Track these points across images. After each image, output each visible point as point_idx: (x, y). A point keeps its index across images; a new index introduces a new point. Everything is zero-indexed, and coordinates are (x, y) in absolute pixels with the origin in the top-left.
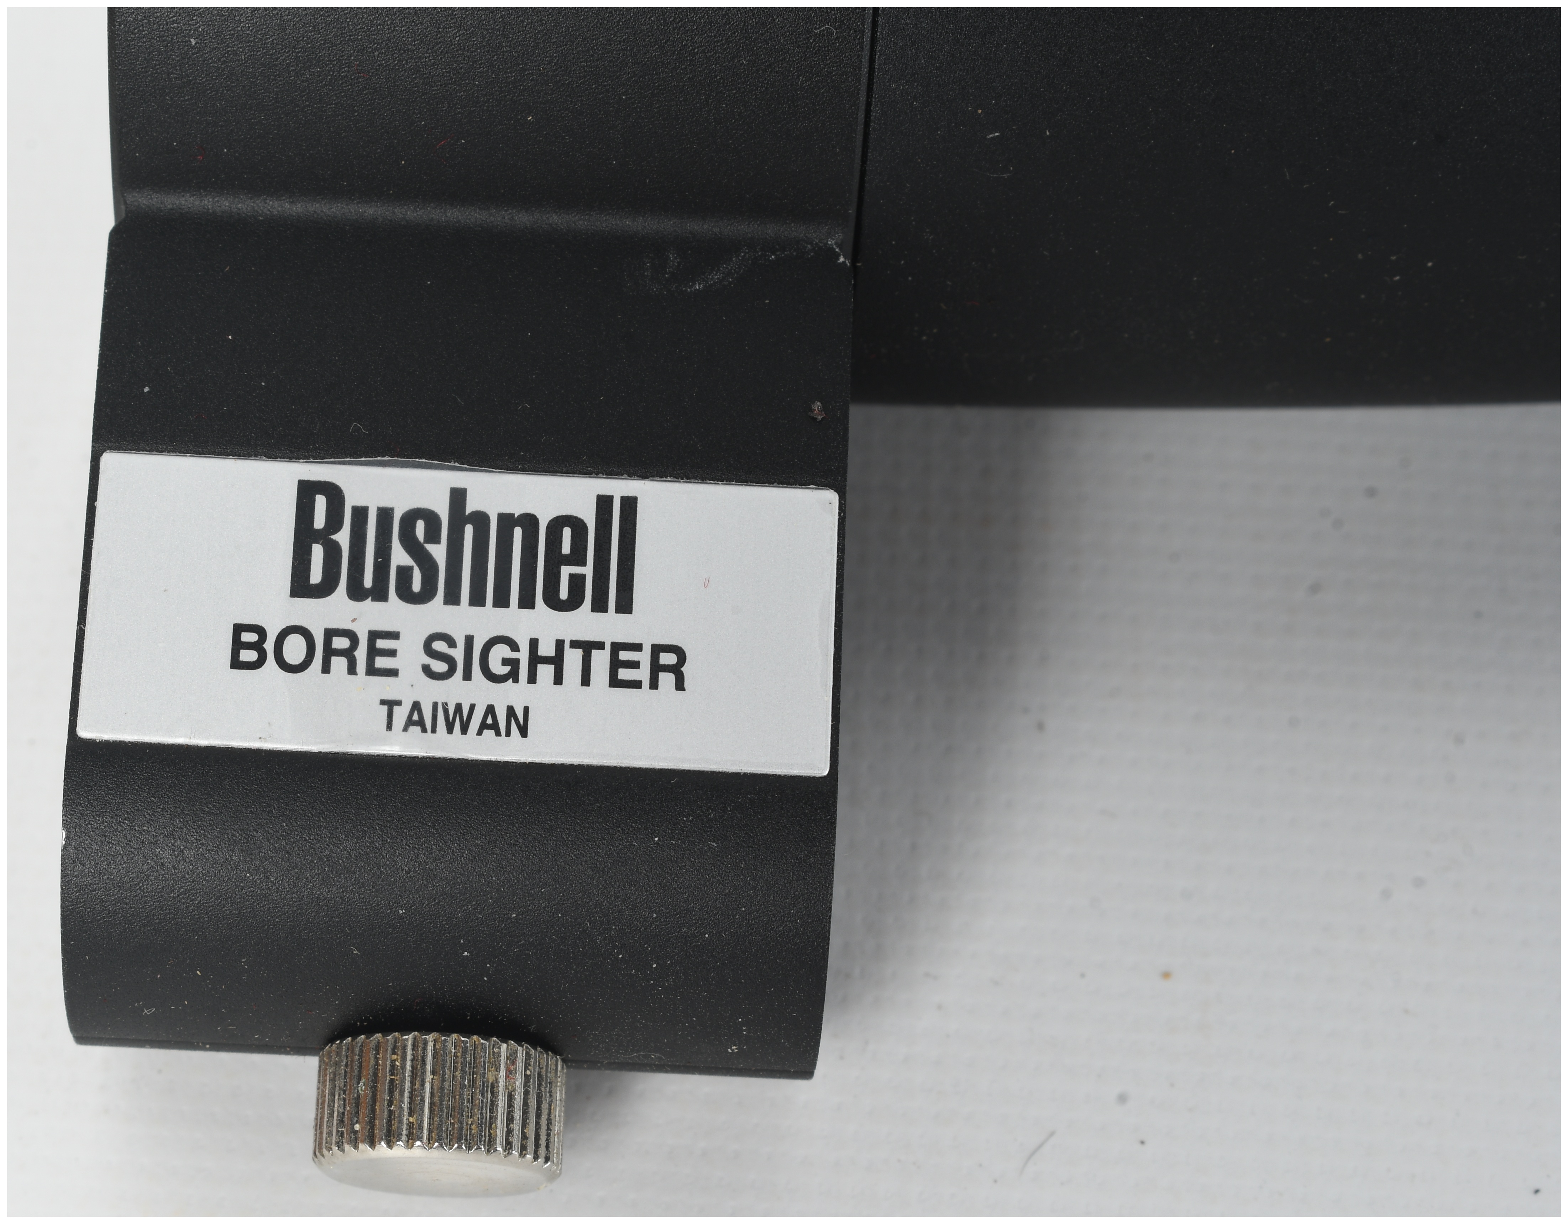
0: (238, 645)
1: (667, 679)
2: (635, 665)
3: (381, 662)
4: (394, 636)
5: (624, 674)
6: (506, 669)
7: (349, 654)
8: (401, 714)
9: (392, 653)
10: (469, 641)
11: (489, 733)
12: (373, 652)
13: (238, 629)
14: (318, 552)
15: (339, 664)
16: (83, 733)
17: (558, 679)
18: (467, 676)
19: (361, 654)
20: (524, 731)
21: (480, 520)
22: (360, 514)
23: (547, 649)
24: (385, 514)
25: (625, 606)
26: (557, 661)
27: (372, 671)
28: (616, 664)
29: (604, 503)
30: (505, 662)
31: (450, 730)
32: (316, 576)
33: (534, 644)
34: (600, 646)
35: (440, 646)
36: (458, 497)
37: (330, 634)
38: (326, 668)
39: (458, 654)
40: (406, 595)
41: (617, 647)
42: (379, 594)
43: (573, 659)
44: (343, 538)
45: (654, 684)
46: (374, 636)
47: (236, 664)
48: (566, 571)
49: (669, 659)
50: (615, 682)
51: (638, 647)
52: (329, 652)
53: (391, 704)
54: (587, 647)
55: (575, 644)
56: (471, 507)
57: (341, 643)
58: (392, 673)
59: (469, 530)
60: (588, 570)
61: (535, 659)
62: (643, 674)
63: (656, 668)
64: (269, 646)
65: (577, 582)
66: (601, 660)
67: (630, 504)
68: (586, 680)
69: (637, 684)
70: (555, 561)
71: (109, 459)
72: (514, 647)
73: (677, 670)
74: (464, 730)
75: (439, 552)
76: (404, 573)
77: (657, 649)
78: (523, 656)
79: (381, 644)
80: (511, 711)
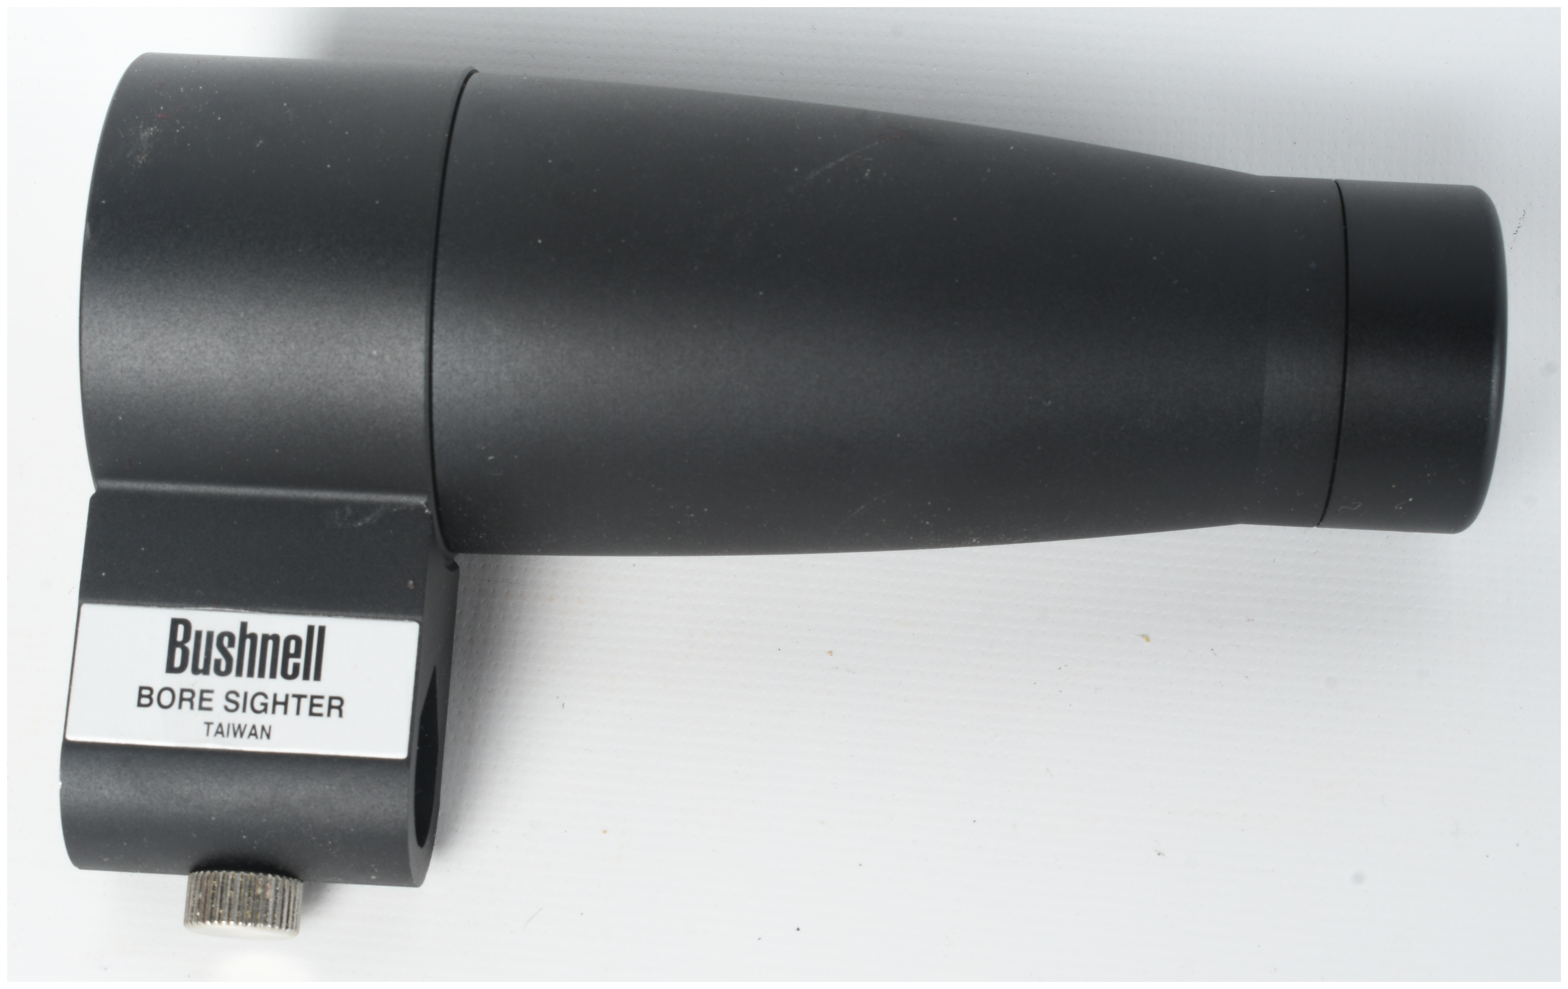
0: (141, 696)
1: (335, 712)
2: (320, 706)
3: (205, 704)
4: (211, 692)
5: (316, 710)
6: (262, 708)
7: (191, 700)
8: (213, 729)
9: (210, 700)
10: (246, 695)
11: (253, 738)
12: (202, 699)
13: (141, 688)
14: (178, 652)
15: (186, 704)
16: (71, 737)
17: (285, 712)
18: (244, 710)
19: (196, 700)
20: (268, 736)
21: (253, 637)
22: (199, 634)
23: (281, 698)
24: (210, 635)
25: (317, 677)
26: (285, 704)
27: (201, 708)
28: (312, 705)
29: (311, 629)
30: (263, 704)
31: (235, 734)
32: (177, 663)
33: (275, 696)
34: (305, 696)
35: (232, 697)
36: (244, 626)
37: (183, 691)
38: (180, 707)
39: (240, 700)
40: (218, 672)
41: (313, 697)
42: (206, 671)
43: (293, 702)
44: (190, 645)
45: (329, 714)
46: (202, 692)
47: (140, 705)
48: (292, 661)
49: (336, 703)
50: (311, 714)
51: (321, 697)
52: (182, 699)
53: (209, 724)
54: (299, 697)
55: (294, 696)
56: (249, 631)
57: (187, 695)
58: (210, 709)
59: (248, 642)
60: (301, 661)
61: (275, 703)
62: (324, 710)
63: (331, 707)
64: (155, 696)
65: (296, 667)
66: (305, 703)
67: (322, 630)
68: (298, 713)
69: (320, 715)
70: (287, 656)
71: (87, 608)
72: (266, 696)
73: (339, 708)
74: (242, 735)
75: (234, 652)
76: (218, 662)
77: (331, 698)
78: (270, 702)
79: (206, 695)
80: (263, 728)
